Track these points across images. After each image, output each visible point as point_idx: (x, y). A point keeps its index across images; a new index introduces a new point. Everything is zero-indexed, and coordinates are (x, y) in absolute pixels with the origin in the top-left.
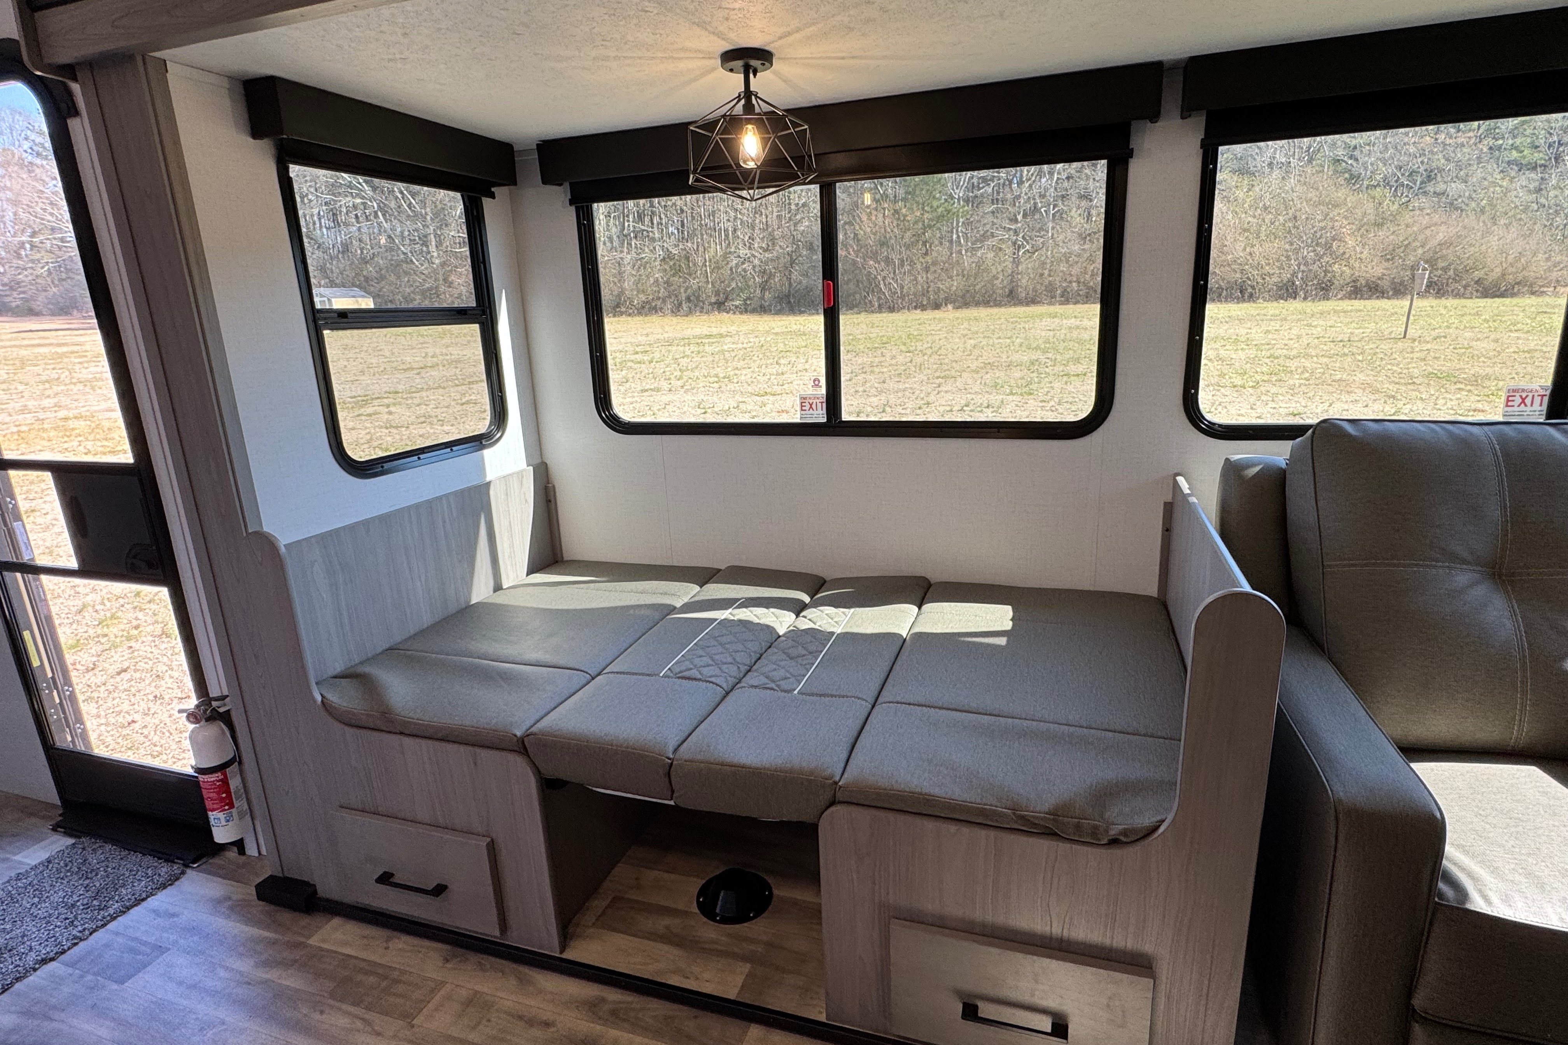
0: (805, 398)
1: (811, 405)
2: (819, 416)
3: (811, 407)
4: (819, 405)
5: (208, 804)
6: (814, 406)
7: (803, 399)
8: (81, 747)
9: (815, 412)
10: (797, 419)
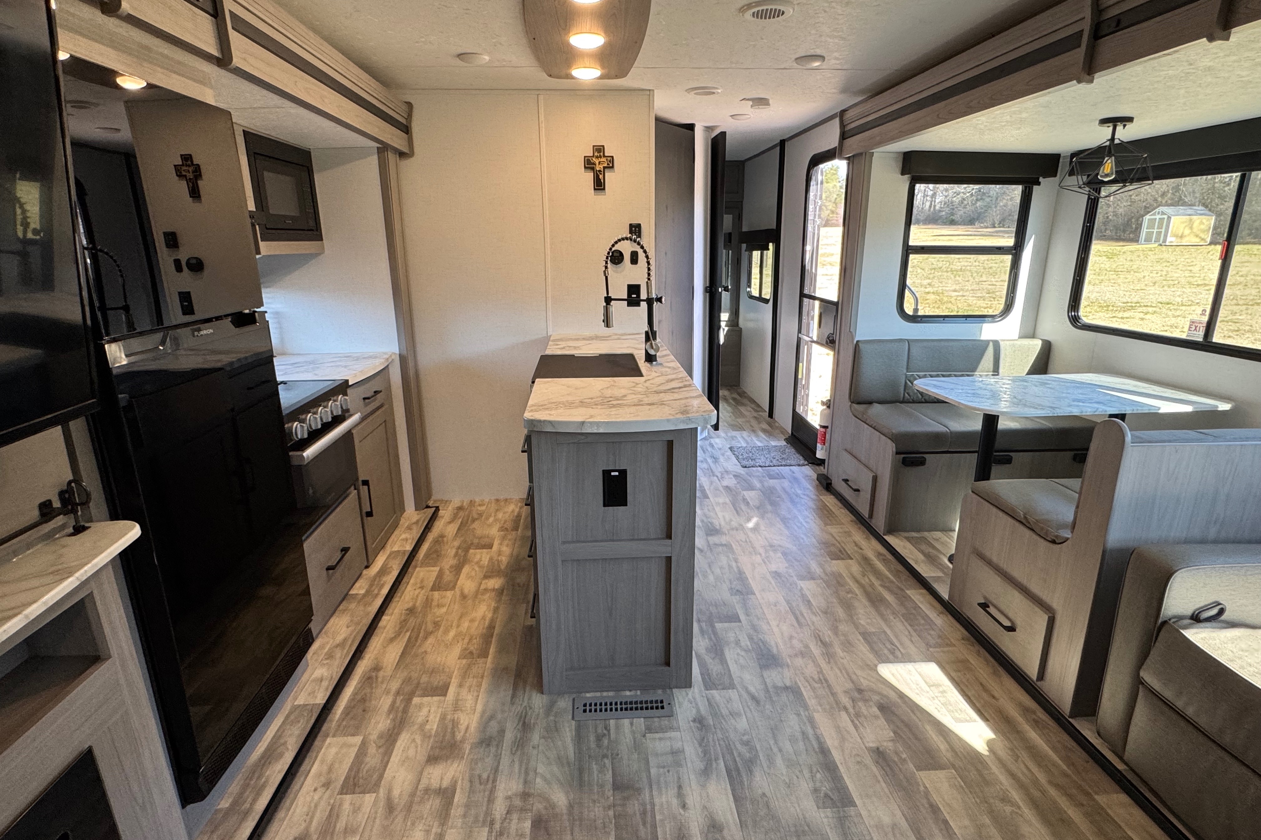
0: (1193, 322)
1: (1196, 327)
2: (1199, 337)
3: (1196, 329)
4: (1201, 328)
5: (818, 440)
6: (1198, 329)
7: (1192, 322)
8: (804, 415)
9: (1198, 333)
10: (1184, 336)
